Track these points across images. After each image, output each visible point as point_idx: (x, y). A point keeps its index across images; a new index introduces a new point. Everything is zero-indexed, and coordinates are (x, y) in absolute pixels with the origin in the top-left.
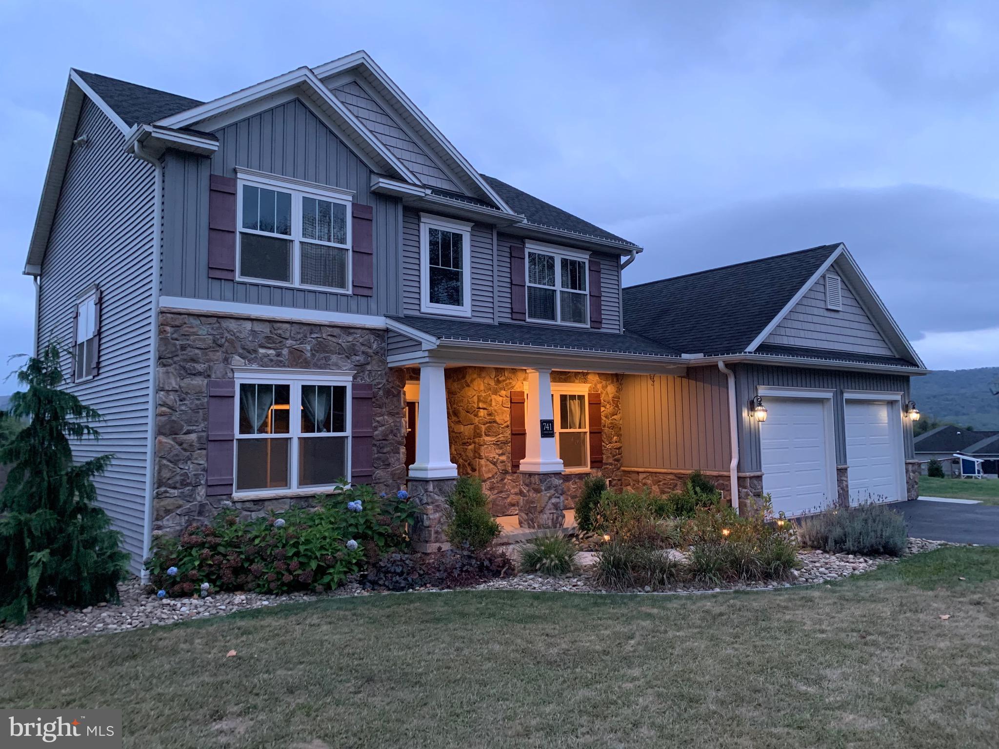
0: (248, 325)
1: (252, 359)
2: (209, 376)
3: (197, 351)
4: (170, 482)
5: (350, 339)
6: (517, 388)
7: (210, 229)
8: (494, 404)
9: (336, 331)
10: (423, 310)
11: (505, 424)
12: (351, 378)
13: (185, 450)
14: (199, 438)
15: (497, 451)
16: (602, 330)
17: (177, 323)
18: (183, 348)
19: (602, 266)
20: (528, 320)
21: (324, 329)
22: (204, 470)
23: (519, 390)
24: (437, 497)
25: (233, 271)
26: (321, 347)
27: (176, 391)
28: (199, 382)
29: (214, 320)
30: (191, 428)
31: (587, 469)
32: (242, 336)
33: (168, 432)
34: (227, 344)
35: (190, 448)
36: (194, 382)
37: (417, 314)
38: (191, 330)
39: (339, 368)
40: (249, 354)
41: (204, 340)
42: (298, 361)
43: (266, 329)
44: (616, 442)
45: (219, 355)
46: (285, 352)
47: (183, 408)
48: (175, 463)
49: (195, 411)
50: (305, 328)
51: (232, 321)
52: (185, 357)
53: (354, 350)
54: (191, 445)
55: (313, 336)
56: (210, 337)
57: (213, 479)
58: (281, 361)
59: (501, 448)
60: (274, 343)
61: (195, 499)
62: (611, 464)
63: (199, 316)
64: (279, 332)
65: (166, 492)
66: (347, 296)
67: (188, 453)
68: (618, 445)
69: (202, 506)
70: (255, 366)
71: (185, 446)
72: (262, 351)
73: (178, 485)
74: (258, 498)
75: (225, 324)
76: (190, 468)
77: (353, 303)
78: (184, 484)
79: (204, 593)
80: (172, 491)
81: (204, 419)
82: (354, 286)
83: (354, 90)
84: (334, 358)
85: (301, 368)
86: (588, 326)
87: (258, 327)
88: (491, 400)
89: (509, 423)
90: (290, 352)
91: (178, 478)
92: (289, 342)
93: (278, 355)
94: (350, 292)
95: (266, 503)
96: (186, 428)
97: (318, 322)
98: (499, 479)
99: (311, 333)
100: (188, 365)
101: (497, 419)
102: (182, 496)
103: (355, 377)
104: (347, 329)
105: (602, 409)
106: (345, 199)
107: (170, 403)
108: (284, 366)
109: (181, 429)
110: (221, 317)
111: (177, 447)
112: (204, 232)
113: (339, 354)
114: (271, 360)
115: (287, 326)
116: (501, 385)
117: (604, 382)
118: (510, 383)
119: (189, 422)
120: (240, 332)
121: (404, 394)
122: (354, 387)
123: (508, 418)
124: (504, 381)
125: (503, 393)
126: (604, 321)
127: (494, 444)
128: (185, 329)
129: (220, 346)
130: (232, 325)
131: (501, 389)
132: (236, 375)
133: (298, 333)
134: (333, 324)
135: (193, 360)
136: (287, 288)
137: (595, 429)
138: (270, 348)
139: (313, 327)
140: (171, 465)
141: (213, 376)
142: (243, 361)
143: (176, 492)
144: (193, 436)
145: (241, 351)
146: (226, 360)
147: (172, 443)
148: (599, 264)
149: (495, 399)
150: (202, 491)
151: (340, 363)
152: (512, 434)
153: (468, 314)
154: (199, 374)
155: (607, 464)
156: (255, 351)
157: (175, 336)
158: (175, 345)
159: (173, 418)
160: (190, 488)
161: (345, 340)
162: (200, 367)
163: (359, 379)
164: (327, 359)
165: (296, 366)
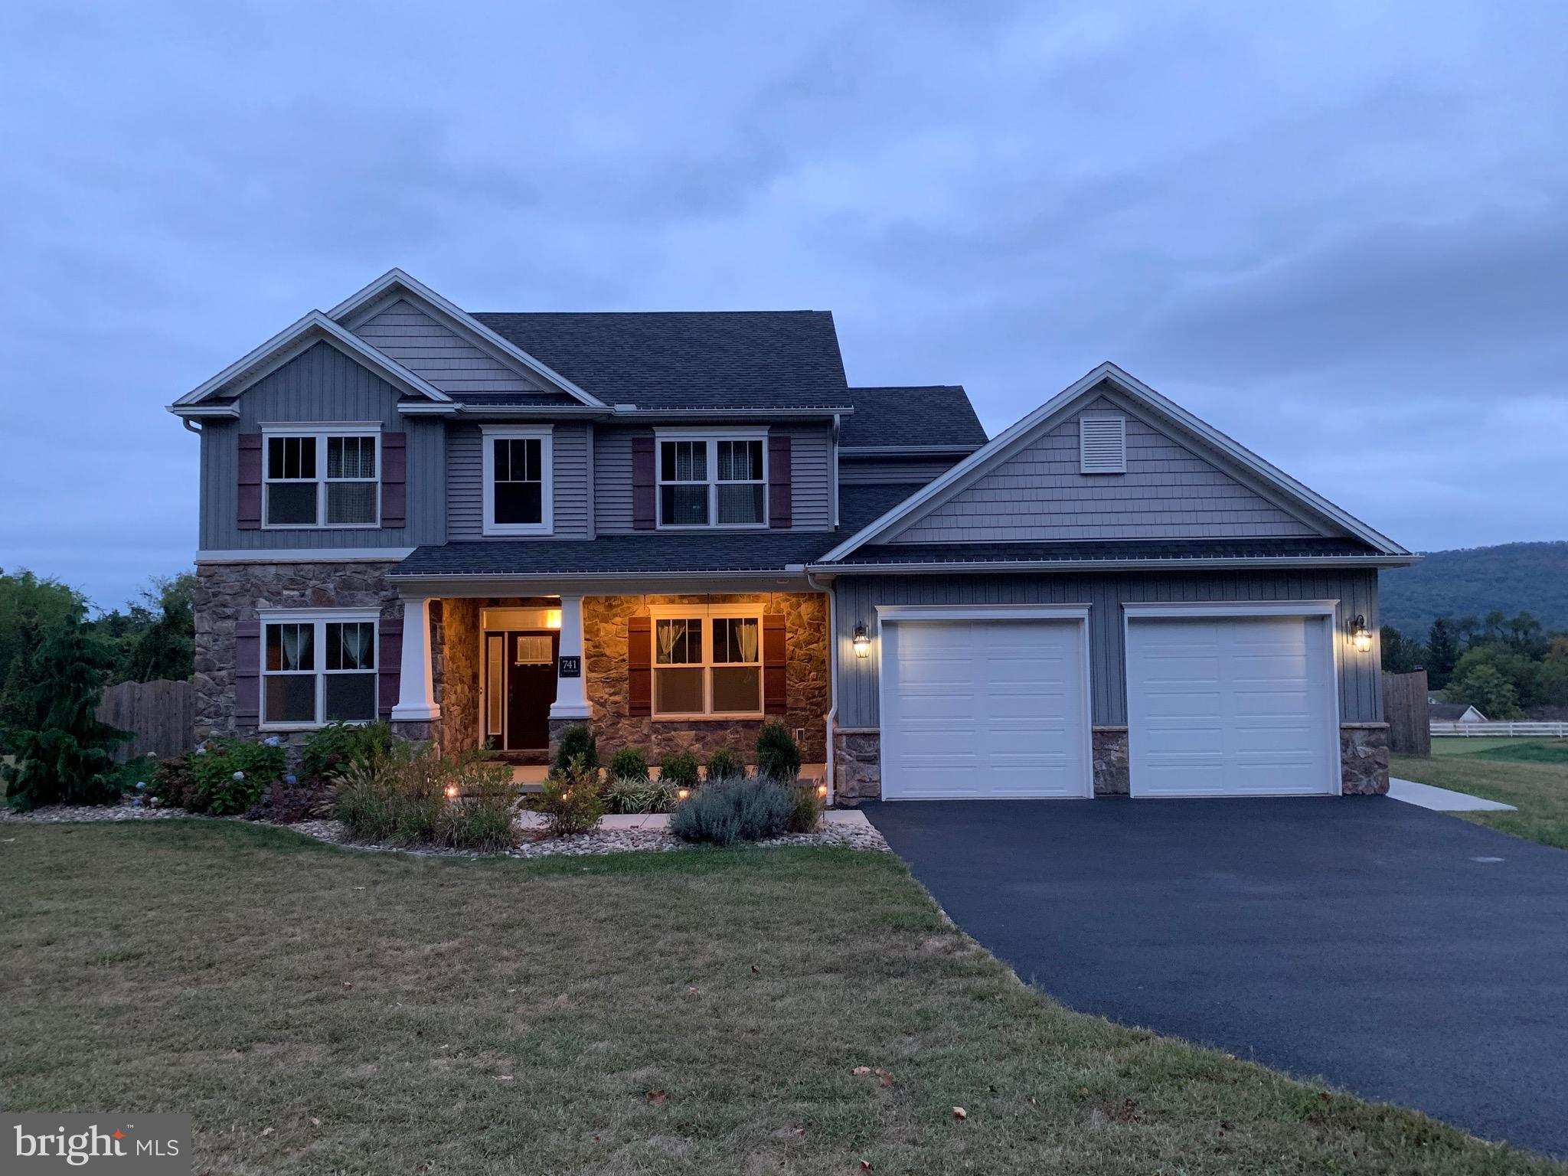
0: (273, 570)
1: (277, 601)
2: (237, 619)
3: (228, 597)
4: (205, 712)
5: (377, 574)
6: (640, 613)
7: (240, 485)
8: (602, 633)
9: (361, 568)
10: (485, 534)
11: (621, 658)
12: (378, 615)
13: (218, 685)
14: (230, 674)
15: (607, 690)
16: (793, 529)
17: (208, 574)
18: (215, 595)
19: (792, 442)
20: (659, 527)
21: (348, 566)
22: (234, 702)
23: (642, 615)
24: (403, 739)
25: (259, 521)
26: (346, 585)
27: (210, 633)
28: (229, 624)
29: (242, 568)
30: (222, 665)
31: (759, 715)
32: (266, 580)
33: (203, 668)
34: (253, 588)
35: (220, 682)
36: (224, 625)
37: (478, 538)
38: (222, 579)
39: (366, 604)
40: (275, 598)
41: (231, 587)
42: (322, 600)
43: (289, 572)
44: (814, 680)
45: (247, 599)
46: (308, 592)
47: (216, 648)
48: (210, 695)
49: (227, 649)
50: (329, 567)
51: (258, 567)
52: (216, 603)
53: (381, 585)
54: (222, 680)
55: (338, 574)
56: (238, 583)
57: (241, 711)
58: (304, 601)
59: (614, 687)
60: (298, 584)
61: (227, 727)
62: (804, 709)
63: (229, 565)
64: (302, 573)
65: (201, 720)
66: (375, 530)
67: (220, 688)
68: (819, 683)
69: (232, 734)
70: (279, 608)
71: (217, 681)
72: (285, 592)
73: (212, 715)
74: (281, 730)
75: (251, 570)
76: (222, 700)
77: (384, 536)
78: (217, 714)
79: (153, 806)
80: (207, 720)
81: (234, 657)
82: (383, 519)
83: (401, 309)
84: (360, 595)
85: (325, 606)
86: (766, 525)
87: (282, 571)
88: (598, 630)
89: (626, 657)
90: (313, 592)
91: (212, 709)
92: (313, 582)
93: (303, 595)
94: (378, 525)
95: (291, 735)
96: (218, 665)
97: (340, 561)
98: (609, 723)
99: (336, 571)
100: (220, 610)
101: (607, 652)
102: (216, 725)
103: (382, 613)
104: (373, 564)
105: (788, 635)
106: (374, 431)
107: (204, 645)
108: (307, 606)
109: (214, 666)
110: (247, 565)
111: (211, 681)
112: (235, 488)
113: (366, 590)
114: (295, 601)
115: (310, 566)
116: (614, 611)
117: (794, 600)
118: (629, 608)
119: (221, 661)
120: (265, 577)
121: (441, 628)
122: (382, 623)
123: (626, 650)
124: (618, 606)
125: (618, 620)
126: (793, 517)
127: (602, 682)
128: (216, 578)
129: (248, 591)
130: (257, 571)
131: (616, 615)
132: (262, 616)
133: (321, 573)
134: (356, 561)
135: (225, 606)
136: (311, 530)
137: (774, 662)
138: (293, 590)
139: (338, 567)
140: (206, 697)
141: (241, 618)
142: (267, 603)
143: (210, 721)
144: (223, 673)
145: (266, 594)
146: (254, 604)
147: (207, 678)
148: (789, 439)
149: (604, 628)
150: (232, 723)
151: (367, 599)
152: (629, 670)
153: (550, 531)
154: (228, 617)
155: (792, 709)
156: (279, 594)
157: (207, 585)
158: (207, 593)
159: (208, 657)
160: (222, 718)
161: (372, 575)
162: (229, 611)
163: (387, 615)
164: (352, 596)
165: (321, 604)
